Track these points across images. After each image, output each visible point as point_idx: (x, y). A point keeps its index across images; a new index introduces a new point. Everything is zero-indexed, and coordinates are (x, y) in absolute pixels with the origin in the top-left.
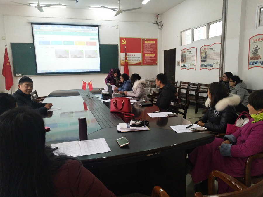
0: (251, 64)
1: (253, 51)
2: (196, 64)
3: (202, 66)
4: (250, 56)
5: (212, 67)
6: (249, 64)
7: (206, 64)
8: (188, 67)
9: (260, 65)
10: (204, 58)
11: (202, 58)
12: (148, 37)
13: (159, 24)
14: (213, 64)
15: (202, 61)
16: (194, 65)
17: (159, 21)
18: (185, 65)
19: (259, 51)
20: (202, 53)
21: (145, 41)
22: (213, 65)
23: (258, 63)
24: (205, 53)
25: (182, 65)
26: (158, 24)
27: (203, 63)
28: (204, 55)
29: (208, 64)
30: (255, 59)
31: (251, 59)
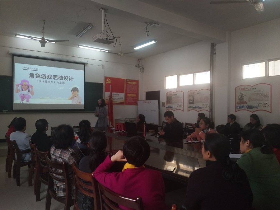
0: (238, 107)
1: (239, 97)
2: (183, 106)
3: (190, 107)
4: (237, 101)
5: (201, 109)
6: (236, 107)
7: (194, 106)
8: (175, 108)
9: (246, 109)
10: (192, 101)
11: (189, 101)
12: (130, 79)
13: (141, 67)
14: (201, 106)
15: (190, 103)
16: (181, 106)
17: (140, 65)
18: (171, 106)
19: (244, 98)
20: (189, 96)
21: (128, 81)
22: (202, 108)
23: (244, 107)
24: (193, 97)
25: (168, 106)
26: (139, 67)
27: (191, 105)
28: (192, 98)
29: (196, 106)
30: (241, 104)
31: (238, 103)
